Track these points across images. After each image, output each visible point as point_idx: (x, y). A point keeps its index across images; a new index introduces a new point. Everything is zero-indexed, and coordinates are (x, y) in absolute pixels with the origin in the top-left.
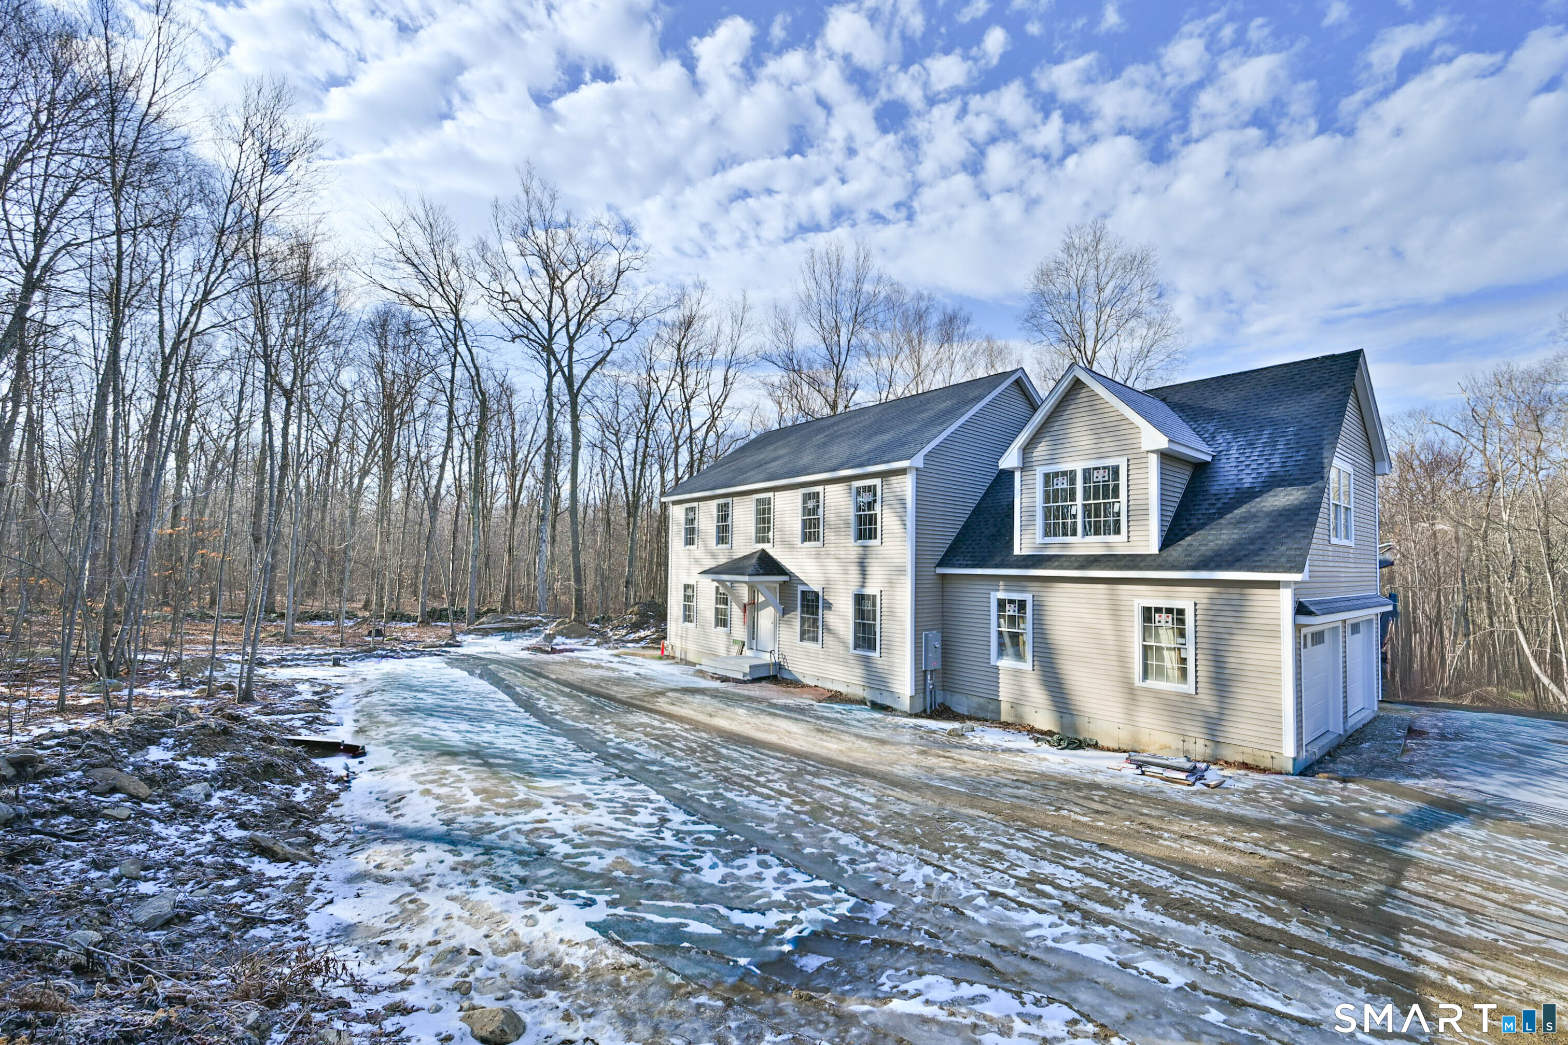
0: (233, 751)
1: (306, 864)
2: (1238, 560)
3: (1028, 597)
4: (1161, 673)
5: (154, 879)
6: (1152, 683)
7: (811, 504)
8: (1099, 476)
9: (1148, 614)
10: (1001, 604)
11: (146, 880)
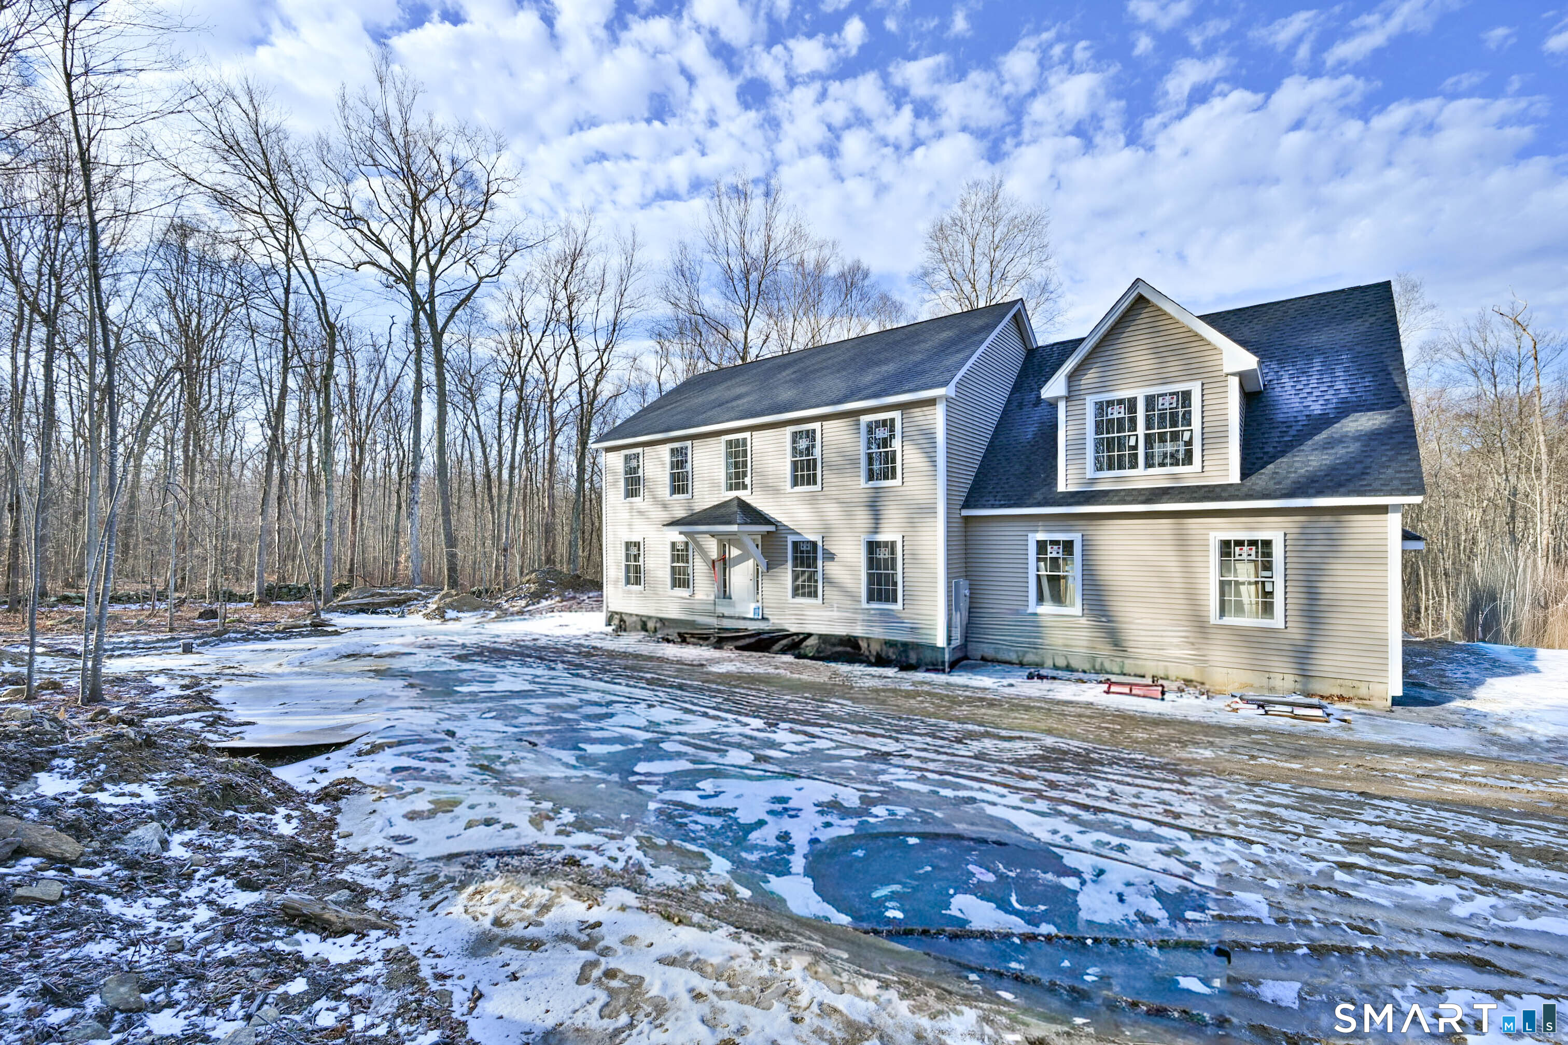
0: (172, 770)
1: (380, 933)
2: (1340, 485)
3: (1076, 537)
4: (1239, 609)
5: (171, 1004)
6: (1229, 620)
7: (803, 444)
8: (1165, 404)
9: (1226, 547)
10: (1042, 546)
11: (157, 1008)
